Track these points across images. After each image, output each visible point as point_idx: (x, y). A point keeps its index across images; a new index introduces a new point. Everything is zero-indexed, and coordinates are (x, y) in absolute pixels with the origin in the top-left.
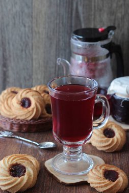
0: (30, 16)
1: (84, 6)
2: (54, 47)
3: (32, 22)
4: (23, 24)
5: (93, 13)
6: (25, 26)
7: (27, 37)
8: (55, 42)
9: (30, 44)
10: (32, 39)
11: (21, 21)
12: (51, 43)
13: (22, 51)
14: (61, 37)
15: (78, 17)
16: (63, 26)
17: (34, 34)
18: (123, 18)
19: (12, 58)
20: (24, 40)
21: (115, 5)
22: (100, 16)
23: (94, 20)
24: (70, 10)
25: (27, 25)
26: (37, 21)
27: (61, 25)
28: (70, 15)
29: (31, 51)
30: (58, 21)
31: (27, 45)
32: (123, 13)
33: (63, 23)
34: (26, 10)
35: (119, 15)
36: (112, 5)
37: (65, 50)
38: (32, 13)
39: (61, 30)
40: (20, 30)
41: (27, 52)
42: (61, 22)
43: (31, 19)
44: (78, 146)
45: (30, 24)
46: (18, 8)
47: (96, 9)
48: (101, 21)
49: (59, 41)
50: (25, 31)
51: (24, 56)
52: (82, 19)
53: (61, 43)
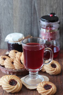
0: (12, 9)
1: (37, 3)
2: (24, 23)
3: (13, 12)
4: (8, 12)
5: (42, 7)
6: (9, 13)
7: (10, 19)
8: (24, 21)
9: (12, 22)
10: (13, 20)
11: (7, 11)
12: (22, 22)
13: (8, 25)
14: (27, 19)
15: (35, 9)
16: (28, 13)
17: (14, 17)
18: (56, 9)
19: (3, 29)
20: (9, 20)
21: (52, 3)
22: (45, 8)
23: (43, 10)
24: (31, 5)
25: (10, 13)
26: (15, 11)
27: (27, 13)
28: (31, 8)
29: (13, 26)
30: (25, 11)
31: (11, 23)
32: (56, 7)
33: (27, 12)
34: (10, 6)
35: (55, 8)
36: (51, 2)
37: (29, 25)
38: (13, 7)
39: (27, 15)
40: (7, 16)
41: (11, 26)
42: (27, 11)
43: (12, 10)
44: (36, 71)
45: (12, 13)
46: (6, 5)
47: (44, 5)
48: (46, 11)
49: (26, 20)
50: (10, 16)
51: (9, 28)
52: (37, 10)
53: (27, 21)
